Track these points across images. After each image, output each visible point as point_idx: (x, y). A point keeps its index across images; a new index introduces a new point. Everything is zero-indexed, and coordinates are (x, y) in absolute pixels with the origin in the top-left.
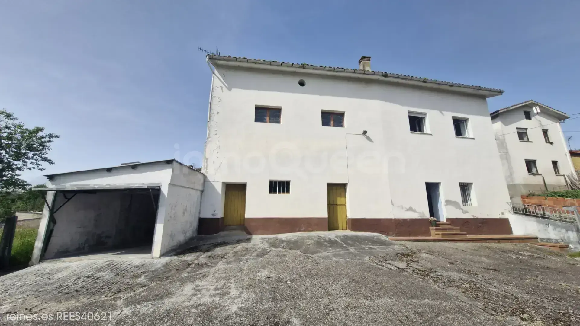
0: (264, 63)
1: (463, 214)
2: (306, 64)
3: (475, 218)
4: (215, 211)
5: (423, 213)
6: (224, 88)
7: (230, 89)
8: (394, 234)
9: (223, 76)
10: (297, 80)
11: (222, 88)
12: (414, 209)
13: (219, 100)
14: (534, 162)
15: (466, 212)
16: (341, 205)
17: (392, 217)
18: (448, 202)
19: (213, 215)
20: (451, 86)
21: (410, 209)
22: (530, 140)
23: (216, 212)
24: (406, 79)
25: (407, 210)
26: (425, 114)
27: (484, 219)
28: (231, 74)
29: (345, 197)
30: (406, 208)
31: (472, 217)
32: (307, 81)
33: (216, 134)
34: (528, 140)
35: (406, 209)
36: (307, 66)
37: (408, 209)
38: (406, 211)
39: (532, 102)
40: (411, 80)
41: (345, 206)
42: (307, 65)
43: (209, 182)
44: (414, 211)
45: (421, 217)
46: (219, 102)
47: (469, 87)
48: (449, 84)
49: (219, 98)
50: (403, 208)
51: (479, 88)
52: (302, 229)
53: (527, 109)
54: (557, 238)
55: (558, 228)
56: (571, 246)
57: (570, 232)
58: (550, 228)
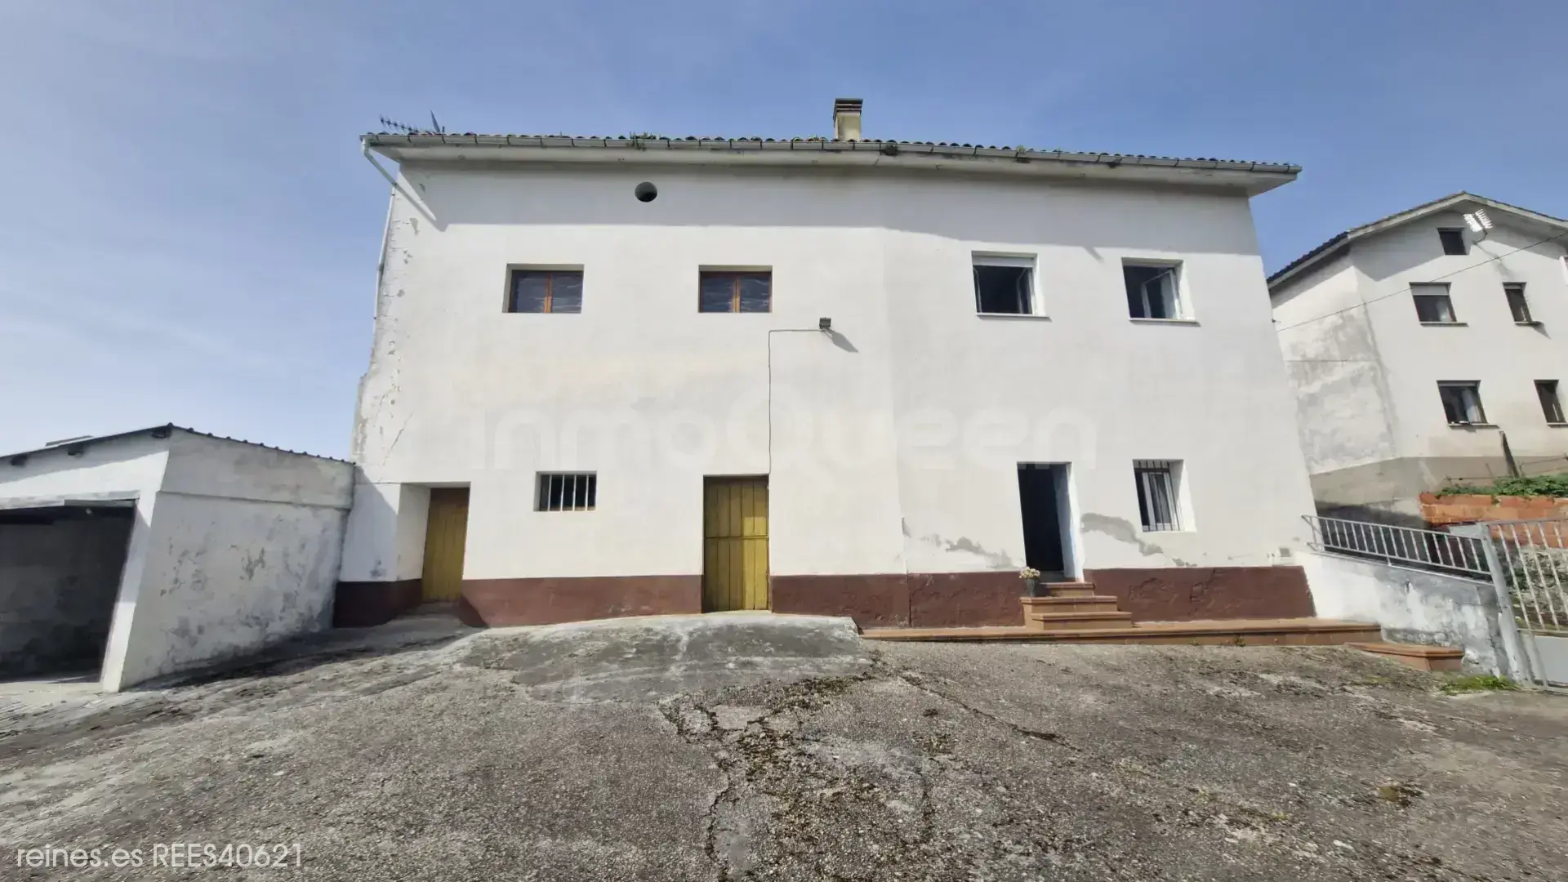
0: (524, 142)
1: (1141, 555)
2: (649, 135)
3: (1185, 567)
4: (380, 563)
5: (1004, 556)
6: (422, 222)
7: (441, 225)
8: (902, 620)
9: (422, 188)
10: (631, 185)
11: (414, 223)
12: (974, 543)
13: (405, 257)
14: (1473, 387)
15: (1154, 550)
16: (753, 538)
17: (902, 570)
18: (1092, 521)
19: (375, 573)
20: (1112, 165)
21: (965, 545)
22: (1459, 320)
23: (382, 567)
24: (960, 156)
25: (953, 548)
26: (1033, 258)
27: (1215, 570)
28: (443, 183)
29: (767, 516)
30: (948, 542)
31: (1174, 566)
32: (660, 184)
33: (392, 353)
34: (1454, 318)
35: (948, 546)
36: (648, 143)
37: (955, 544)
38: (947, 550)
39: (1466, 197)
40: (975, 156)
41: (765, 542)
42: (649, 138)
43: (367, 483)
44: (976, 550)
45: (993, 567)
46: (406, 262)
47: (1176, 165)
48: (1103, 159)
49: (405, 252)
50: (939, 543)
51: (1213, 164)
52: (623, 610)
53: (1450, 224)
54: (1433, 628)
55: (1436, 599)
56: (1471, 653)
57: (1467, 610)
58: (1414, 594)
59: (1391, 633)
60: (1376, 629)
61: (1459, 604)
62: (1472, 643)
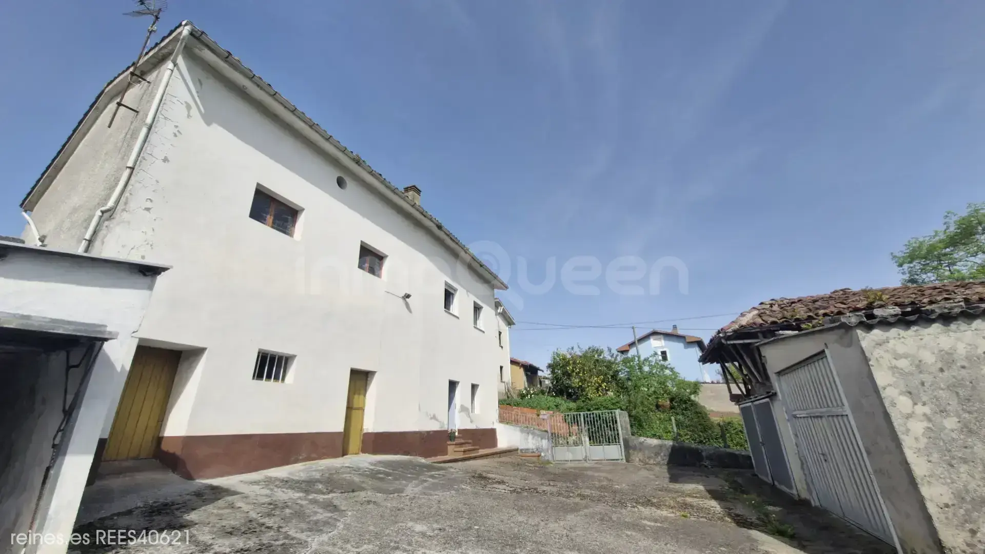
1: (470, 423)
2: (363, 160)
3: (477, 428)
5: (443, 423)
6: (194, 111)
7: (208, 122)
9: (197, 83)
10: (336, 174)
11: (189, 107)
12: (436, 417)
13: (175, 131)
15: (471, 420)
16: (358, 409)
18: (460, 407)
21: (434, 417)
25: (431, 418)
26: (456, 291)
27: (482, 430)
28: (217, 91)
29: (365, 396)
30: (430, 415)
31: (475, 428)
32: (350, 183)
33: (148, 209)
37: (432, 416)
41: (363, 411)
42: (364, 162)
44: (437, 420)
45: (440, 428)
46: (175, 135)
49: (176, 127)
50: (427, 416)
54: (534, 447)
55: (536, 437)
56: (543, 454)
57: (543, 441)
58: (530, 437)
59: (521, 450)
60: (517, 450)
61: (542, 439)
62: (543, 450)
